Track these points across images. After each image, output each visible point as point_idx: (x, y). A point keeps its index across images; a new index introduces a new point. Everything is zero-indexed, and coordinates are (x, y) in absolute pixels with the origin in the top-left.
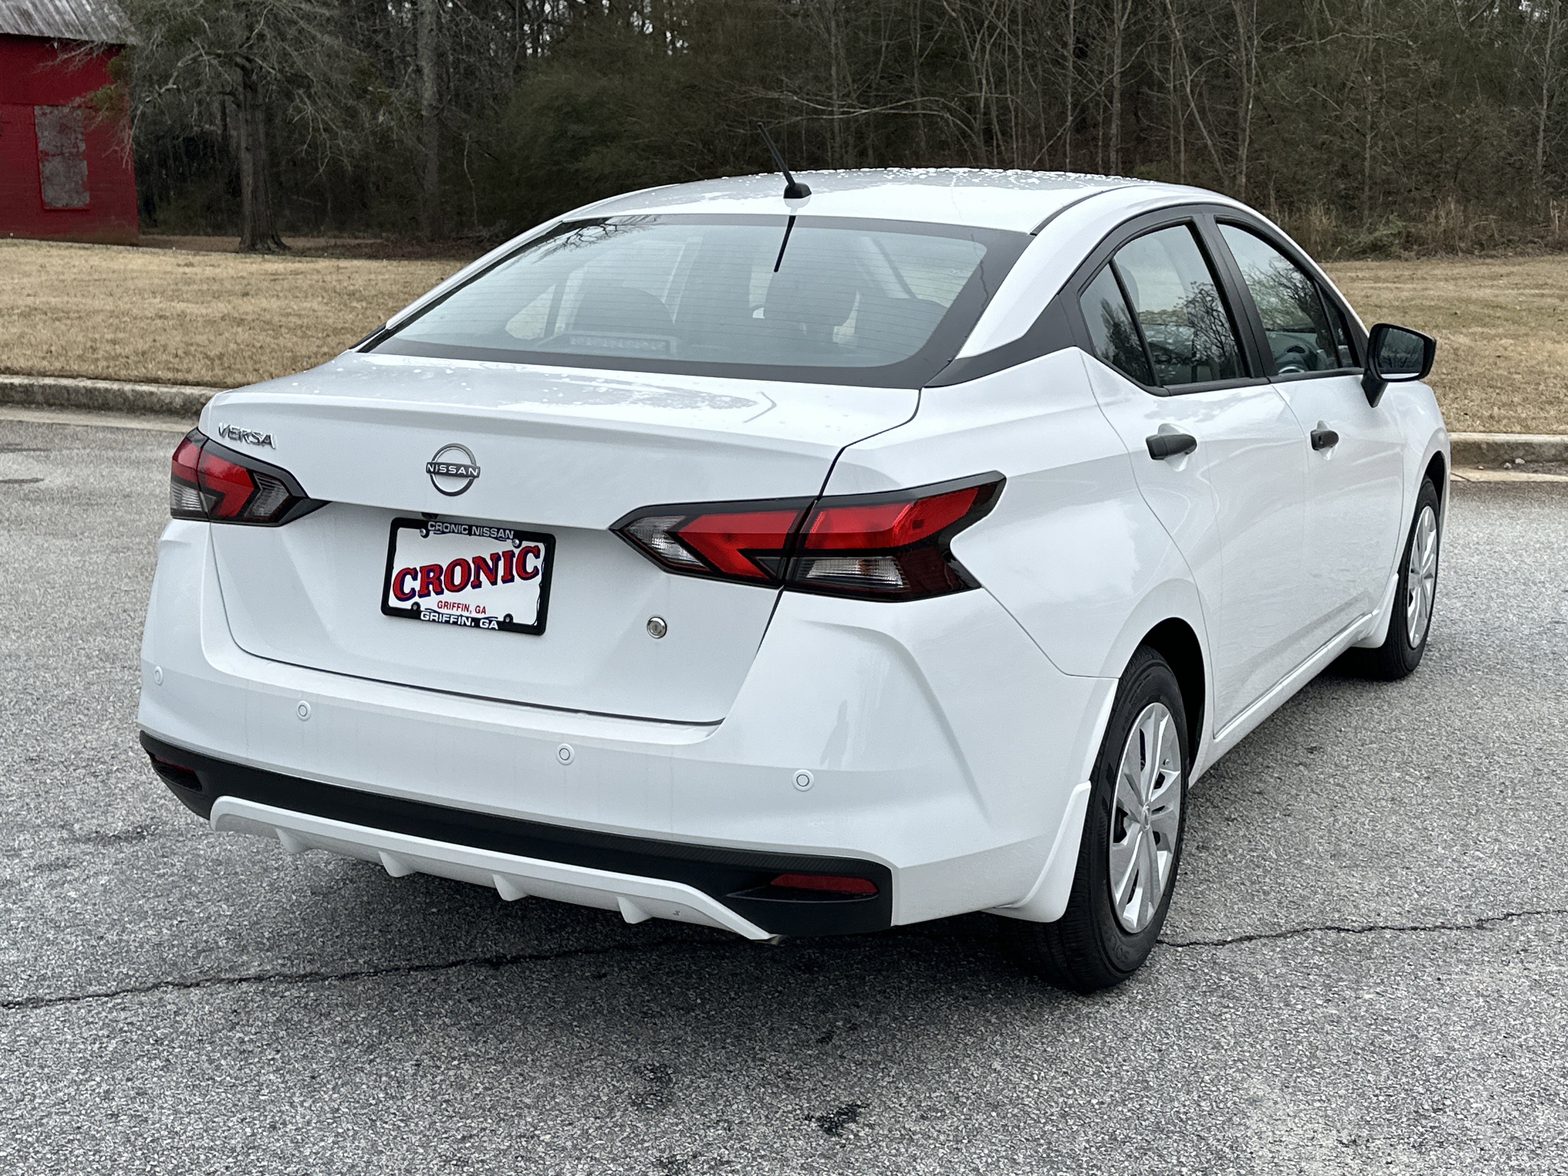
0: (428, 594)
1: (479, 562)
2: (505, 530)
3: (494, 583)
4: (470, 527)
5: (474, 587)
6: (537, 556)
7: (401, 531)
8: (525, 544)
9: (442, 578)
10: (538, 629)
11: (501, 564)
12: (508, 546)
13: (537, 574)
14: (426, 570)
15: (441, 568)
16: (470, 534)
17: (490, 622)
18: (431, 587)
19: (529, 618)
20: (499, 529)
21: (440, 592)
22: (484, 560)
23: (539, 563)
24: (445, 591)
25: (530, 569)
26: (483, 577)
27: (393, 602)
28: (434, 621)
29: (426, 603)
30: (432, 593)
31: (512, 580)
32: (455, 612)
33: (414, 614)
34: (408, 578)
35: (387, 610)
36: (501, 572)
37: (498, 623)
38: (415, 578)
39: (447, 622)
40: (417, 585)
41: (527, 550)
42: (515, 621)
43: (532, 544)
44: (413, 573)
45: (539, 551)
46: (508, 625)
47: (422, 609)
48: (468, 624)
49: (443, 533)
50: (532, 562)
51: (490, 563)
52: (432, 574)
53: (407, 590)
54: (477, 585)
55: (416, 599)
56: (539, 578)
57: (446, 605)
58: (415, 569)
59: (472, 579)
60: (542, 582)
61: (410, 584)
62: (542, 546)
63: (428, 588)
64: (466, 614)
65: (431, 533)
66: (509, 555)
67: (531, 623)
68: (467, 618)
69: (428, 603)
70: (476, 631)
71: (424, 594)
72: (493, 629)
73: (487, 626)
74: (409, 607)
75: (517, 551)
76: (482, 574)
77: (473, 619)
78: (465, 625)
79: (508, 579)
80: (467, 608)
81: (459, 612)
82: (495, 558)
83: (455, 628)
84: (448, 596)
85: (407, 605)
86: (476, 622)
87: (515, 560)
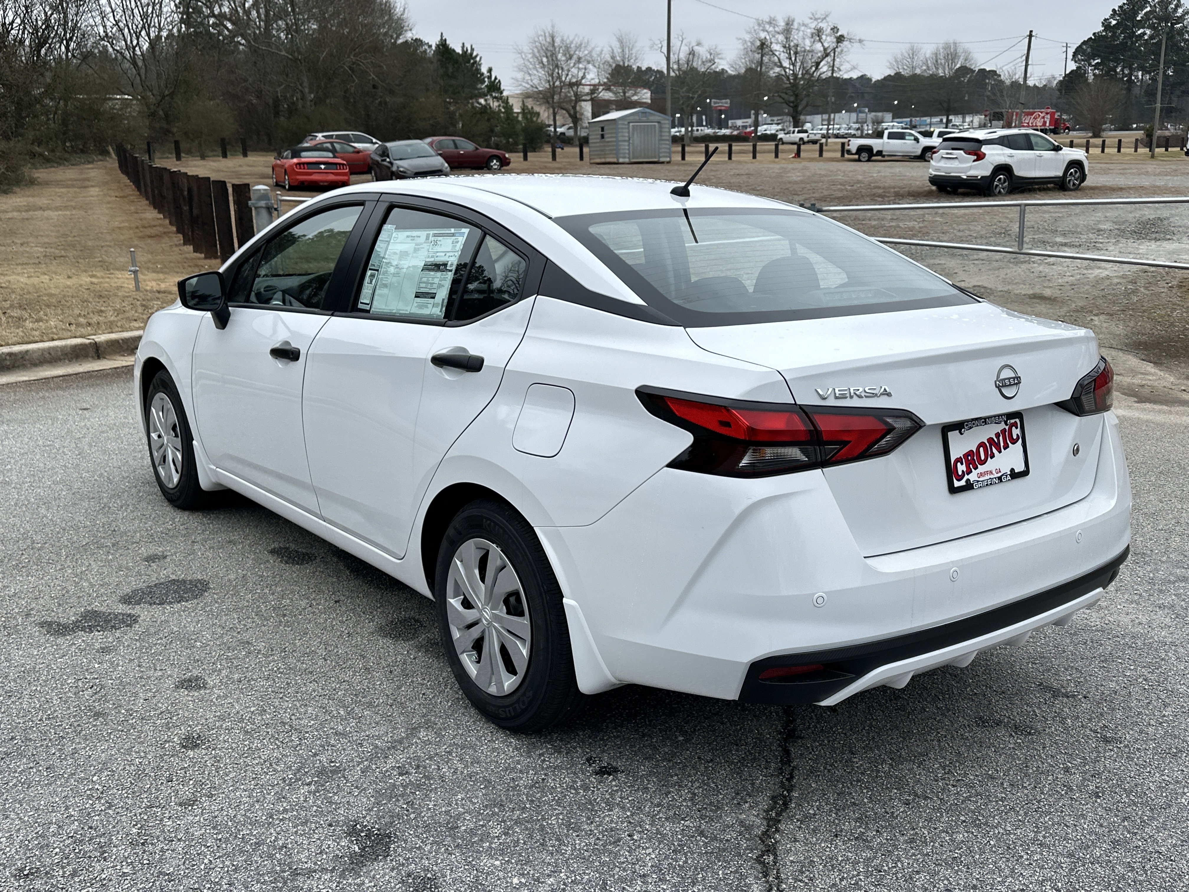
0: (972, 471)
1: (990, 441)
2: (1000, 418)
3: (1000, 452)
4: (986, 420)
5: (991, 458)
6: (1017, 428)
7: (950, 437)
8: (1010, 422)
9: (975, 458)
10: (1027, 472)
11: (1001, 438)
12: (1002, 426)
13: (1019, 438)
14: (966, 455)
15: (972, 451)
16: (986, 424)
17: (1006, 476)
18: (971, 466)
19: (1022, 467)
20: (997, 418)
21: (976, 467)
22: (992, 439)
23: (1019, 431)
24: (979, 465)
25: (1015, 437)
26: (994, 450)
27: (957, 484)
28: (979, 487)
29: (971, 478)
30: (973, 469)
31: (1008, 447)
32: (987, 477)
33: (969, 486)
34: (959, 464)
35: (954, 490)
36: (1002, 444)
37: (1010, 475)
38: (962, 463)
39: (986, 485)
40: (964, 467)
41: (1012, 426)
42: (1016, 471)
43: (1013, 421)
44: (961, 460)
45: (1017, 424)
46: (1014, 475)
47: (971, 482)
48: (996, 481)
50: (1016, 432)
51: (996, 440)
52: (969, 458)
53: (960, 473)
54: (993, 456)
55: (966, 477)
56: (1021, 441)
57: (981, 474)
58: (961, 457)
59: (989, 453)
61: (960, 468)
62: (1018, 420)
64: (992, 476)
65: (966, 430)
66: (1004, 431)
67: (1023, 469)
68: (995, 478)
69: (973, 476)
70: (1001, 484)
71: (969, 472)
72: (1009, 479)
73: (1005, 479)
74: (965, 483)
75: (1007, 428)
76: (993, 448)
77: (998, 478)
78: (995, 483)
79: (1006, 447)
80: (991, 473)
81: (989, 476)
82: (998, 435)
83: (991, 487)
84: (981, 469)
85: (963, 483)
86: (1000, 478)
87: (1007, 433)
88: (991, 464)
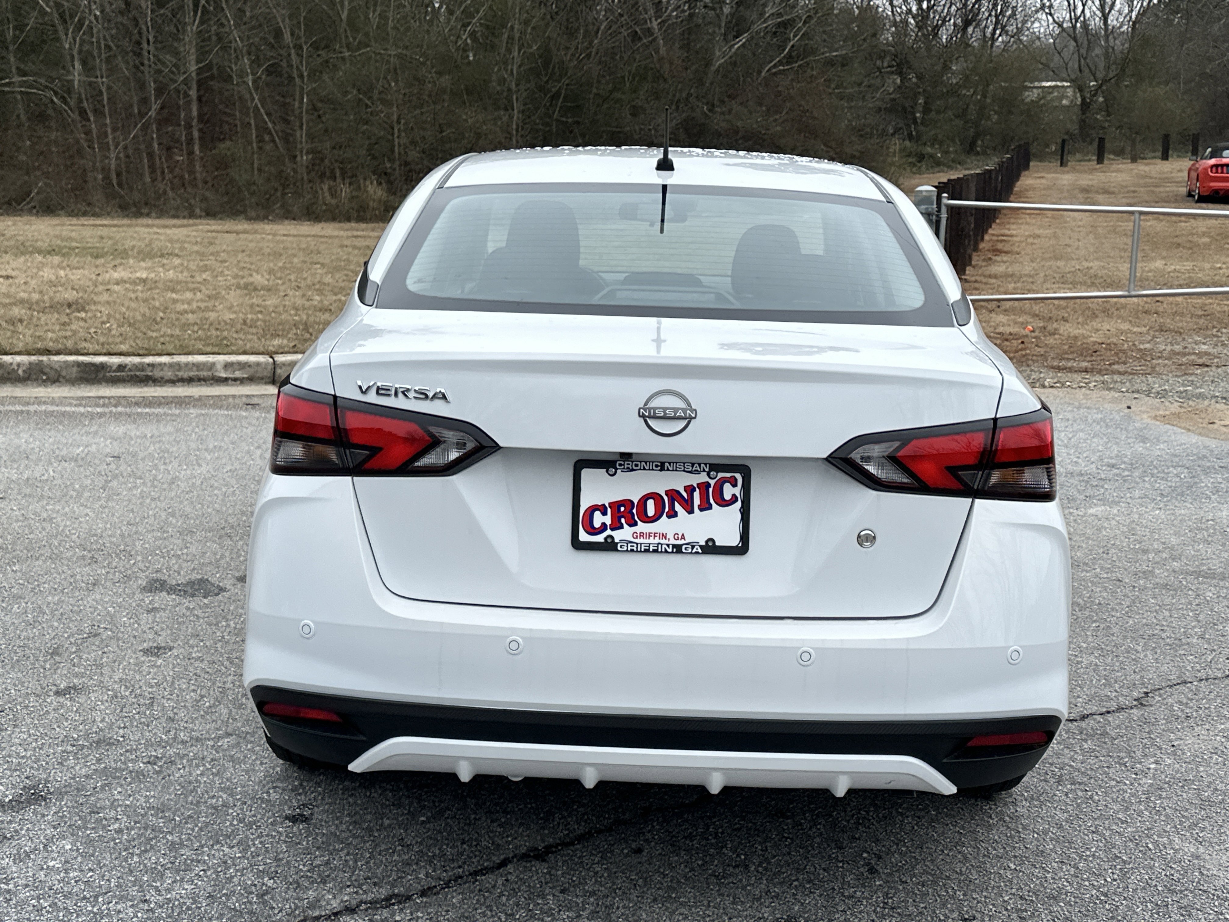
0: (621, 527)
1: (673, 495)
2: (700, 465)
3: (691, 511)
4: (663, 464)
5: (669, 516)
6: (734, 485)
7: (586, 474)
8: (721, 475)
9: (634, 511)
10: (742, 549)
11: (697, 495)
12: (703, 478)
13: (736, 500)
14: (616, 506)
15: (632, 502)
16: (662, 469)
17: (693, 547)
18: (623, 520)
19: (734, 541)
20: (693, 464)
21: (633, 524)
22: (678, 492)
23: (737, 491)
24: (639, 522)
25: (727, 496)
26: (678, 507)
27: (584, 536)
28: (632, 550)
29: (618, 535)
30: (625, 525)
31: (710, 507)
32: (652, 541)
33: (610, 546)
34: (597, 514)
35: (577, 545)
36: (697, 501)
37: (701, 547)
38: (604, 513)
39: (647, 551)
40: (608, 520)
41: (724, 481)
42: (717, 544)
43: (728, 475)
44: (603, 510)
45: (736, 480)
46: (711, 548)
47: (616, 541)
48: (670, 550)
49: (633, 470)
50: (728, 491)
51: (685, 495)
52: (622, 509)
53: (597, 524)
54: (673, 514)
55: (608, 532)
56: (739, 504)
57: (642, 535)
58: (604, 505)
59: (667, 509)
60: (742, 506)
61: (598, 519)
62: (738, 476)
63: (620, 521)
64: (663, 541)
65: (619, 471)
66: (705, 486)
67: (735, 544)
68: (668, 545)
69: (623, 534)
70: (679, 557)
71: (616, 526)
72: (697, 553)
73: (690, 550)
74: (603, 541)
75: (712, 482)
76: (676, 504)
77: (674, 546)
78: (666, 551)
79: (705, 507)
80: (664, 536)
81: (657, 540)
82: (690, 489)
83: (655, 555)
84: (642, 527)
85: (600, 538)
86: (678, 549)
87: (711, 490)
88: (664, 524)
